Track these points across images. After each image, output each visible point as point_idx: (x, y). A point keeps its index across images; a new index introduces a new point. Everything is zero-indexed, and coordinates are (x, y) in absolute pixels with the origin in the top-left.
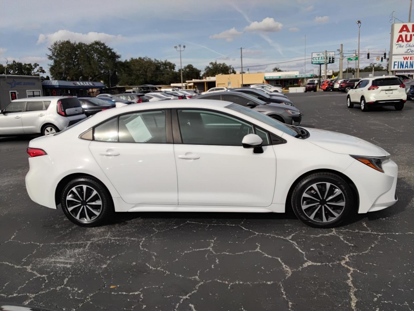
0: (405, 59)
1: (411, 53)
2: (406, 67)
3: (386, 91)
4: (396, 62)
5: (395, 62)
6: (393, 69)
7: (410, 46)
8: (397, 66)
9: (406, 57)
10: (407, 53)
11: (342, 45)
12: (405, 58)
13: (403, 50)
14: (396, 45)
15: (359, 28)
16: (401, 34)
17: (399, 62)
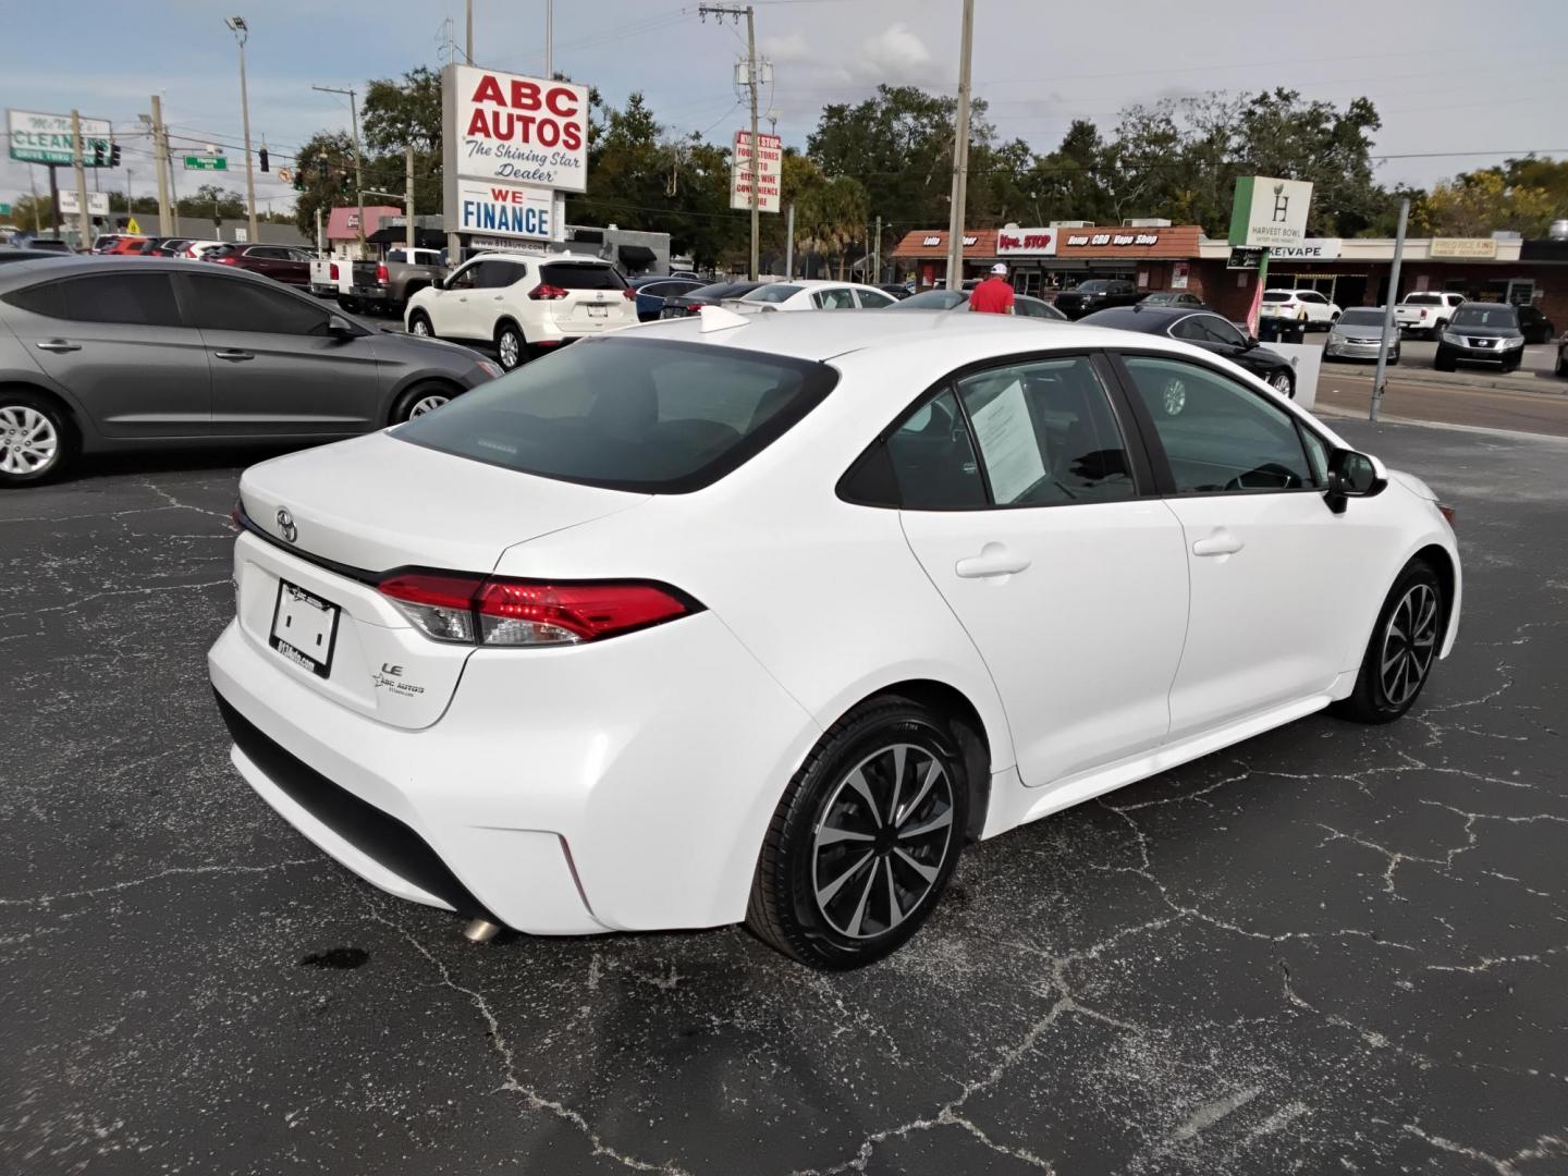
0: (496, 198)
1: (512, 178)
2: (501, 224)
3: (590, 308)
4: (472, 203)
5: (467, 203)
6: (462, 228)
7: (508, 153)
8: (475, 217)
9: (500, 192)
10: (501, 177)
11: (156, 100)
12: (497, 192)
13: (490, 165)
14: (468, 142)
15: (242, 46)
16: (479, 105)
17: (479, 205)
